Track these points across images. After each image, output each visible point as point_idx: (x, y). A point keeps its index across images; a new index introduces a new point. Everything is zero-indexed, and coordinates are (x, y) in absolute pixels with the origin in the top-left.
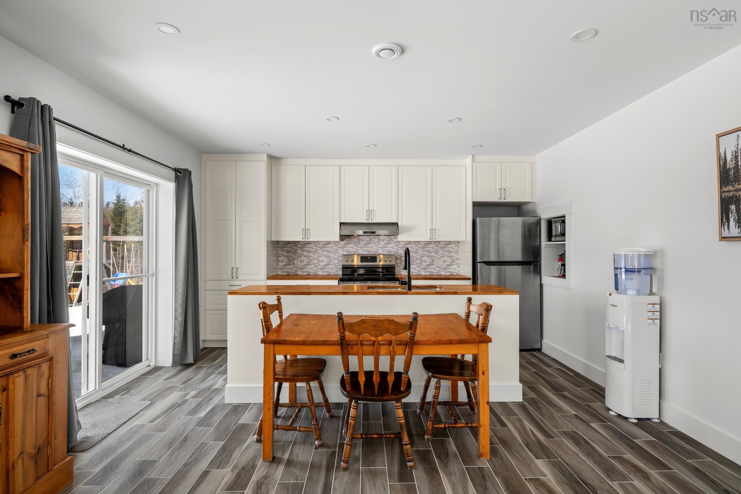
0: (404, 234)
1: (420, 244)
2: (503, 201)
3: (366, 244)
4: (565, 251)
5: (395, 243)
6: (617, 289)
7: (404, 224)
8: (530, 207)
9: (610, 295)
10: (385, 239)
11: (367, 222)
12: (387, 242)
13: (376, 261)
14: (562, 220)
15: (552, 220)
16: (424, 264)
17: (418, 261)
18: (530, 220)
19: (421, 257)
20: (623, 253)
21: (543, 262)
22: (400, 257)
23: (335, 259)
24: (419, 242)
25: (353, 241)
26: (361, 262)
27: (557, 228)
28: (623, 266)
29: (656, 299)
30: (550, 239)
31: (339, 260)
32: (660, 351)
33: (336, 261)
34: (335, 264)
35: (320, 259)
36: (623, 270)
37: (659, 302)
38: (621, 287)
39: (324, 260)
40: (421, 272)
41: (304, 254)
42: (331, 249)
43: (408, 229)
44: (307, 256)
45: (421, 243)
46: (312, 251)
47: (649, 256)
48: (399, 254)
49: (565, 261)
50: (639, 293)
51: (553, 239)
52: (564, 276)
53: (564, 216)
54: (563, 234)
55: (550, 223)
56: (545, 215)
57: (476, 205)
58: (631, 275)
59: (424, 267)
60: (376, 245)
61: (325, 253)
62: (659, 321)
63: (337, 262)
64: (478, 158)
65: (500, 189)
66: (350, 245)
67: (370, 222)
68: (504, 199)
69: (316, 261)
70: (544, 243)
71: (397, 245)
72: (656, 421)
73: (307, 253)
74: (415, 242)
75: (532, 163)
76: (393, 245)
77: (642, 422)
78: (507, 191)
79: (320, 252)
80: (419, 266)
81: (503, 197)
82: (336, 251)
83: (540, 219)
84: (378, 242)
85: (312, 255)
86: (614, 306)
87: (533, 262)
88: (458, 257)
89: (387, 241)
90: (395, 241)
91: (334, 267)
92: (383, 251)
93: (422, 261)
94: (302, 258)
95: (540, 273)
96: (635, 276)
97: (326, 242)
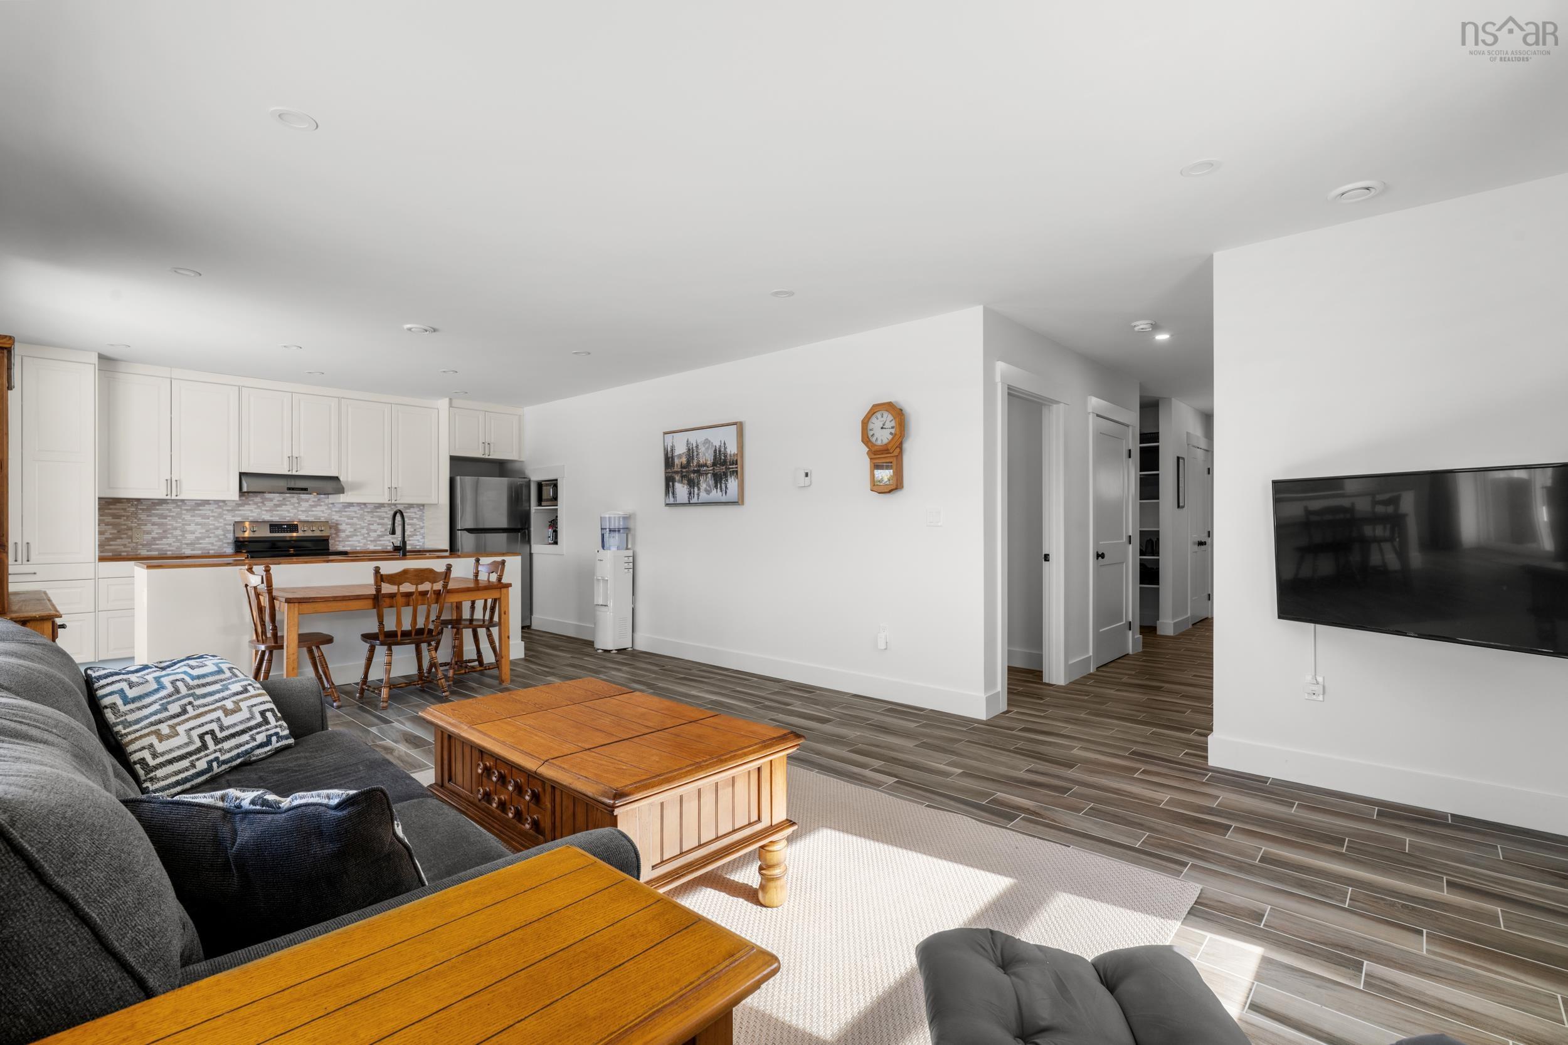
0: (350, 493)
1: (367, 507)
2: (487, 457)
3: (276, 506)
4: (557, 517)
5: (327, 505)
6: (603, 547)
7: (350, 479)
8: (517, 466)
9: (598, 551)
10: (309, 499)
11: (290, 473)
12: (313, 504)
13: (298, 530)
14: (554, 484)
15: (543, 483)
16: (373, 535)
17: (364, 531)
18: (519, 481)
19: (369, 524)
20: (607, 516)
21: (532, 529)
22: (334, 525)
23: (217, 528)
24: (365, 504)
25: (253, 500)
26: (271, 532)
27: (548, 492)
28: (608, 527)
29: (630, 553)
30: (540, 504)
31: (226, 531)
32: (633, 595)
33: (220, 532)
34: (217, 536)
35: (188, 529)
36: (608, 530)
37: (632, 555)
38: (606, 545)
39: (196, 531)
40: (368, 546)
41: (153, 520)
42: (209, 513)
43: (356, 486)
44: (160, 525)
45: (369, 506)
46: (169, 516)
47: (627, 518)
48: (333, 521)
49: (557, 528)
50: (618, 548)
51: (543, 503)
52: (556, 543)
53: (557, 480)
54: (555, 498)
55: (540, 485)
56: (535, 477)
57: (454, 460)
58: (613, 534)
59: (372, 539)
60: (295, 508)
61: (198, 520)
62: (632, 570)
63: (222, 533)
64: (456, 402)
65: (483, 443)
66: (247, 507)
67: (294, 473)
68: (489, 455)
69: (178, 532)
70: (534, 508)
71: (329, 508)
72: (630, 649)
73: (159, 519)
74: (359, 504)
75: (520, 416)
76: (323, 508)
77: (620, 651)
78: (492, 445)
79: (188, 517)
80: (365, 538)
81: (487, 452)
82: (220, 516)
83: (530, 481)
84: (299, 503)
85: (170, 523)
86: (601, 560)
87: (522, 529)
88: (422, 525)
89: (314, 501)
90: (327, 502)
91: (216, 541)
92: (307, 517)
93: (369, 530)
94: (149, 527)
95: (529, 542)
96: (617, 534)
97: (199, 502)
